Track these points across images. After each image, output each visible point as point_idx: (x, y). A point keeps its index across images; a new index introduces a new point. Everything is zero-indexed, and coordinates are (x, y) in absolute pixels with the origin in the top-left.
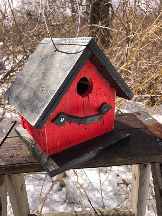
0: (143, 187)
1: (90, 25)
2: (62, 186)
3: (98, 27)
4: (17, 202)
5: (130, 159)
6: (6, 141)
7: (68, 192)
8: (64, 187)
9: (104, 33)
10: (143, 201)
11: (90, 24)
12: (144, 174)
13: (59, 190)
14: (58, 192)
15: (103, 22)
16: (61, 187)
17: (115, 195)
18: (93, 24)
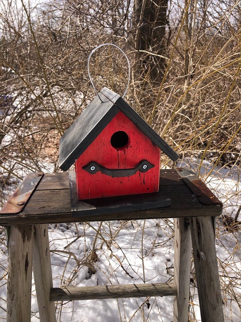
0: (185, 254)
1: (137, 51)
2: (91, 272)
3: (147, 53)
4: (41, 267)
5: (161, 212)
6: (36, 193)
7: (99, 281)
8: (94, 273)
9: (156, 62)
10: (185, 272)
11: (136, 50)
13: (87, 278)
14: (85, 280)
15: (154, 48)
18: (141, 50)
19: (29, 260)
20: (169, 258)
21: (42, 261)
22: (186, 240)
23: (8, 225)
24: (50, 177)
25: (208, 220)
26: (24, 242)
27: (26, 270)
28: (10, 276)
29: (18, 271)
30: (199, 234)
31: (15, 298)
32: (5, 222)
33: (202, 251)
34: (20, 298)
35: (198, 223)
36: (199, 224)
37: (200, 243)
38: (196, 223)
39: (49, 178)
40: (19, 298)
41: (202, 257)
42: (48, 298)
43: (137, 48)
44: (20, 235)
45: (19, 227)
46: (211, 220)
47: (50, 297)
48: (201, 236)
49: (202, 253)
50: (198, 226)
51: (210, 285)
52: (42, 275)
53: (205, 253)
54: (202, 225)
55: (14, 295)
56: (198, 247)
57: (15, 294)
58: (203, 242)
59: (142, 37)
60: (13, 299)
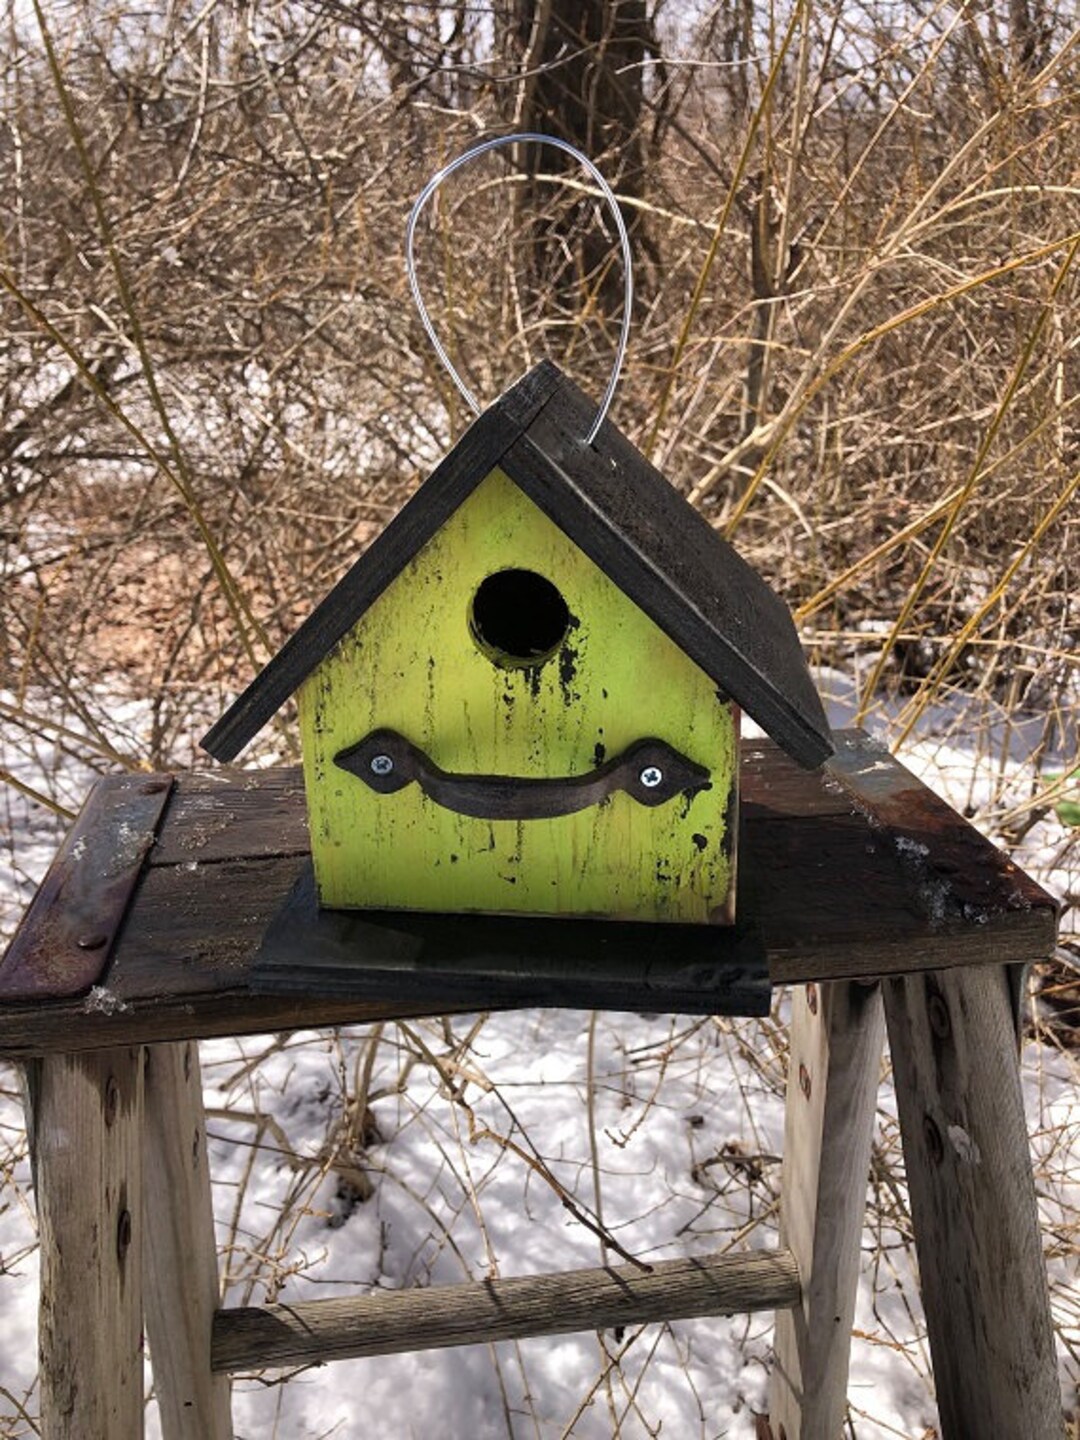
0: (848, 1127)
1: (523, 177)
2: (348, 1194)
3: (572, 188)
4: (173, 1224)
5: (785, 958)
6: (153, 878)
7: (389, 1232)
8: (361, 1199)
10: (842, 1202)
11: (520, 172)
12: (850, 1058)
13: (333, 1224)
14: (325, 1232)
16: (345, 1203)
17: (679, 1234)
18: (542, 172)
19: (129, 1209)
20: (700, 1114)
21: (178, 1195)
22: (855, 1061)
23: (36, 1053)
24: (204, 793)
25: (991, 981)
26: (108, 1124)
27: (121, 1257)
28: (53, 1299)
29: (89, 1273)
30: (942, 1044)
31: (81, 1402)
32: (19, 1038)
33: (957, 1120)
34: (104, 1398)
35: (933, 992)
36: (942, 998)
37: (943, 1083)
38: (922, 995)
39: (204, 803)
40: (99, 1401)
41: (961, 1150)
42: (205, 1363)
43: (523, 164)
44: (94, 1094)
45: (88, 1061)
46: (1002, 979)
47: (212, 1356)
48: (954, 1050)
49: (956, 1133)
50: (937, 1008)
51: (1003, 1277)
52: (179, 1259)
53: (972, 1130)
54: (963, 1004)
55: (74, 1389)
56: (933, 1101)
57: (81, 1384)
58: (963, 1083)
59: (550, 113)
60: (71, 1410)
